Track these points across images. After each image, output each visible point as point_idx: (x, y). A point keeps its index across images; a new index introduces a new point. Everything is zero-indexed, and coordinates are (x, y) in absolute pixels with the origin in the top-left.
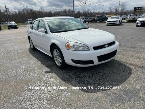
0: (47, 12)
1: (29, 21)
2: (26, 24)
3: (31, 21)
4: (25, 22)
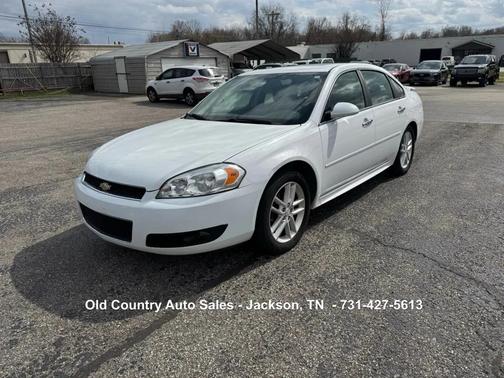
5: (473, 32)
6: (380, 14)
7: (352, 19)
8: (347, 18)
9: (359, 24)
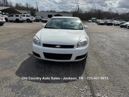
0: (114, 13)
1: (92, 19)
2: (88, 22)
3: (94, 20)
4: (88, 20)
5: (56, 12)
6: (36, 5)
7: (28, 5)
8: (27, 4)
9: (31, 6)
